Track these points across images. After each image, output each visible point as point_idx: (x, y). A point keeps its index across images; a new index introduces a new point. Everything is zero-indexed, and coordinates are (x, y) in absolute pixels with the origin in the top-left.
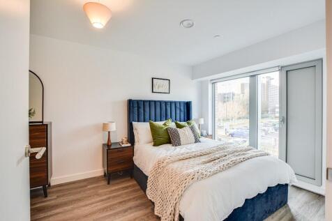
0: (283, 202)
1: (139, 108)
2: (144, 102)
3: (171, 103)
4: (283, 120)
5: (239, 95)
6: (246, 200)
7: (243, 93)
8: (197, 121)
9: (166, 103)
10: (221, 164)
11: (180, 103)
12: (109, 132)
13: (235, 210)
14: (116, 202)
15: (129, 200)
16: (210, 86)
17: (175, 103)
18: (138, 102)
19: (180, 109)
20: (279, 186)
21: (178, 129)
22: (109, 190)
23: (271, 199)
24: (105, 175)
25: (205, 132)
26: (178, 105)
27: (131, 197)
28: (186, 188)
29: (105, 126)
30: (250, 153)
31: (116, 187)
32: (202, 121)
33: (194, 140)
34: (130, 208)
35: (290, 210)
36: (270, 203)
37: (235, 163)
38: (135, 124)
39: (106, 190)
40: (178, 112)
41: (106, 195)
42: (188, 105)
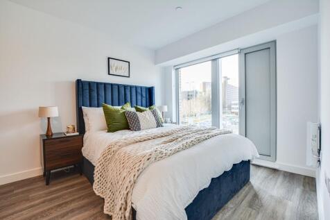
0: (246, 180)
1: (90, 90)
2: (98, 84)
3: (131, 87)
4: (242, 102)
5: (201, 93)
6: (212, 179)
7: (205, 91)
8: (161, 108)
9: (125, 87)
10: (184, 142)
11: (141, 88)
12: (49, 118)
13: (201, 192)
14: (52, 206)
15: (73, 200)
16: (173, 72)
17: (136, 87)
18: (90, 84)
19: (142, 95)
20: (243, 162)
21: (138, 113)
22: (46, 191)
23: (236, 177)
24: (44, 175)
25: (169, 119)
26: (139, 91)
27: (76, 197)
28: (140, 172)
29: (42, 111)
30: (215, 132)
31: (58, 187)
32: (166, 109)
33: (156, 125)
34: (72, 211)
35: (252, 187)
36: (235, 182)
37: (199, 141)
38: (85, 109)
39: (41, 193)
40: (139, 97)
41: (41, 198)
42: (150, 91)
